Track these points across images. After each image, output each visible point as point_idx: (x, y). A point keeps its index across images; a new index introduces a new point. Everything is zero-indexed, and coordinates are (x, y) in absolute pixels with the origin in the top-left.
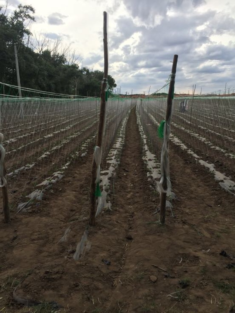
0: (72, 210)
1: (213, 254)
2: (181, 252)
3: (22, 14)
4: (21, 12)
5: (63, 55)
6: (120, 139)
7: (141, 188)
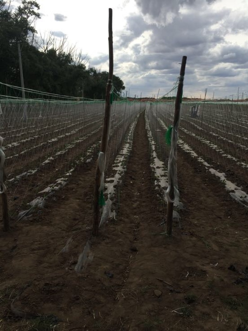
0: (75, 219)
1: (221, 268)
2: (188, 265)
3: (26, 11)
4: (26, 8)
5: (69, 54)
6: (127, 145)
7: (147, 197)
